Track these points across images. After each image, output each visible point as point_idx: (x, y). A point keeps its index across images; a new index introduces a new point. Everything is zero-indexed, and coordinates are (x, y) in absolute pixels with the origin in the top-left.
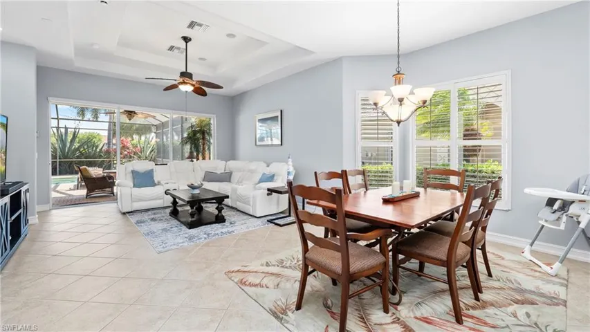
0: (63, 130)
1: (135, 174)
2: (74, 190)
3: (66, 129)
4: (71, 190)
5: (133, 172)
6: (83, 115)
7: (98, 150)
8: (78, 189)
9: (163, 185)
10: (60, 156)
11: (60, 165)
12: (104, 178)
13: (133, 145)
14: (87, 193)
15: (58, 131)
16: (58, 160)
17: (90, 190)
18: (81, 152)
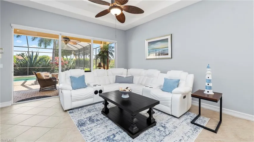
0: (31, 53)
1: (72, 78)
2: (34, 85)
3: (33, 53)
4: (32, 85)
5: (71, 77)
6: (41, 46)
7: (48, 63)
8: (36, 84)
9: (91, 87)
10: (29, 66)
11: (29, 70)
12: (50, 80)
13: (64, 60)
14: (40, 89)
15: (28, 53)
16: (28, 68)
17: (42, 86)
18: (39, 64)
